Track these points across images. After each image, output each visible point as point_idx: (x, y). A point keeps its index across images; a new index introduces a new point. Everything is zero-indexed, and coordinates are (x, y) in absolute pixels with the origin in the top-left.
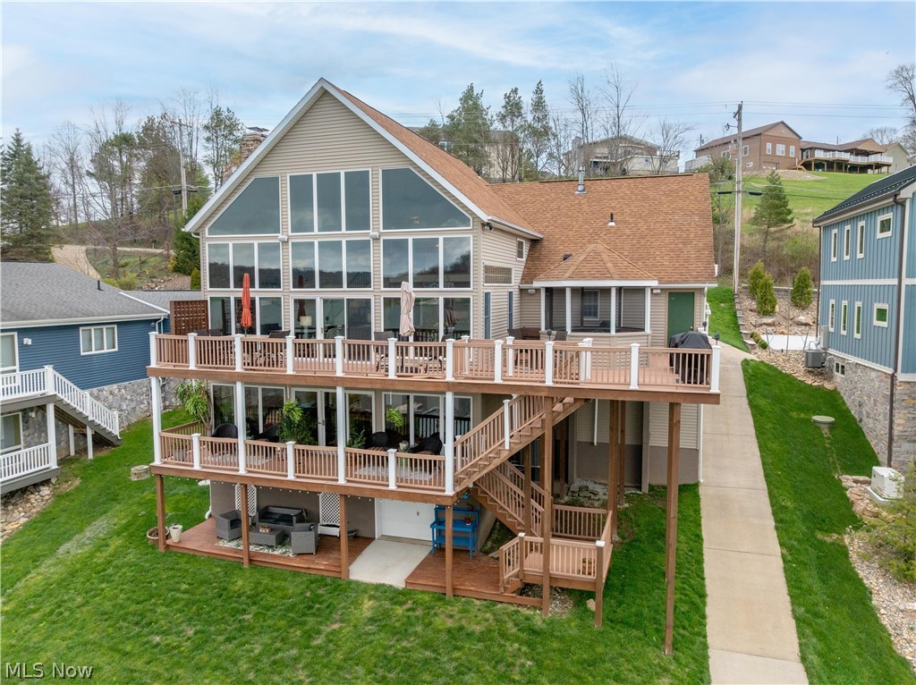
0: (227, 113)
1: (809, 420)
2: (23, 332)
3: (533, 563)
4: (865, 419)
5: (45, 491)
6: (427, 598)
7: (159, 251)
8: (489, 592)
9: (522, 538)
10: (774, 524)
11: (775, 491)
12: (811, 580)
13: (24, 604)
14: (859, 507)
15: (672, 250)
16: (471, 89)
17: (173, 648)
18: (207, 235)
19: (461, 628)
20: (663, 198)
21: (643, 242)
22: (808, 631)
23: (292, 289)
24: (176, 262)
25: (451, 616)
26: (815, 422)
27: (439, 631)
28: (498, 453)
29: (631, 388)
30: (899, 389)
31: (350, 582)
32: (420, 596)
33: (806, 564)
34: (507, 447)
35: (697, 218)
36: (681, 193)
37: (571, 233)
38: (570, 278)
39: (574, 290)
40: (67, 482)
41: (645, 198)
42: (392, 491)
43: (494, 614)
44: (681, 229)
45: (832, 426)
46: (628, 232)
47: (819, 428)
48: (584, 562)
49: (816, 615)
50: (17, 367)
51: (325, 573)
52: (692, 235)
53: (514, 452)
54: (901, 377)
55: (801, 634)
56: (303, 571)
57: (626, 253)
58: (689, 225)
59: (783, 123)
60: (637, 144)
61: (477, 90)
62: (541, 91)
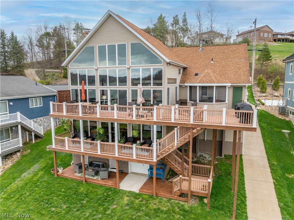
0: (80, 25)
1: (281, 132)
2: (9, 100)
3: (185, 186)
5: (18, 154)
6: (147, 197)
7: (59, 71)
8: (169, 195)
9: (181, 178)
10: (270, 170)
11: (270, 158)
12: (285, 192)
13: (10, 195)
15: (234, 72)
16: (161, 15)
17: (59, 213)
18: (70, 67)
19: (159, 209)
20: (231, 52)
21: (224, 68)
22: (285, 213)
23: (99, 86)
24: (64, 75)
25: (155, 204)
26: (283, 132)
27: (151, 210)
28: (173, 147)
29: (223, 125)
31: (120, 190)
32: (144, 196)
33: (283, 186)
34: (176, 145)
35: (243, 60)
36: (237, 51)
37: (198, 65)
38: (199, 83)
40: (25, 151)
41: (224, 53)
42: (134, 159)
43: (171, 204)
44: (237, 64)
45: (289, 134)
46: (218, 65)
47: (285, 134)
48: (203, 186)
49: (288, 206)
50: (8, 112)
51: (111, 186)
53: (178, 147)
55: (282, 214)
56: (104, 185)
57: (217, 73)
58: (240, 62)
59: (267, 26)
60: (217, 33)
61: (163, 16)
62: (185, 16)
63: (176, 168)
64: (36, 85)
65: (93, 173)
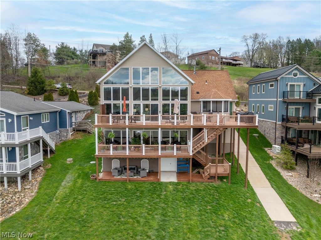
0: (33, 35)
1: (252, 135)
2: (30, 115)
3: (213, 171)
4: (266, 134)
5: (41, 168)
6: (185, 183)
7: (19, 87)
8: (201, 180)
9: (210, 165)
10: (255, 160)
11: (252, 152)
12: (268, 171)
14: (271, 155)
16: (128, 34)
18: (103, 85)
19: (198, 189)
20: (218, 76)
22: (271, 181)
23: (133, 101)
24: (28, 91)
25: (194, 187)
26: (254, 136)
27: (193, 190)
28: (203, 143)
30: (277, 126)
31: (162, 182)
32: (183, 183)
33: (265, 168)
34: (206, 142)
36: (222, 75)
37: (196, 86)
38: (213, 98)
39: (213, 101)
40: (47, 165)
41: (213, 76)
42: (175, 155)
43: (204, 185)
44: (225, 85)
45: (258, 137)
46: (211, 85)
48: (225, 169)
49: (272, 178)
50: (28, 127)
51: (153, 181)
52: (228, 87)
53: (208, 143)
54: (278, 123)
55: (270, 182)
56: (146, 181)
58: (227, 84)
59: (214, 50)
60: (172, 54)
61: (129, 35)
62: (152, 37)
63: (202, 161)
64: (34, 100)
65: (132, 174)
